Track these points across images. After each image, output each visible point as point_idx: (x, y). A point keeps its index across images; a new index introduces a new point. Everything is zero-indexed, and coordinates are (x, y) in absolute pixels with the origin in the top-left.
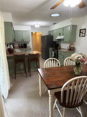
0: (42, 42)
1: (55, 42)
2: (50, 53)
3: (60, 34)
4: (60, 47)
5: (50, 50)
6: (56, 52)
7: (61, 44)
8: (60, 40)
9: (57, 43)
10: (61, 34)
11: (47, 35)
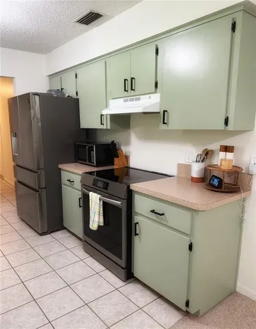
0: (14, 133)
1: (90, 132)
2: (71, 195)
3: (130, 85)
4: (127, 158)
5: (65, 176)
6: (118, 198)
7: (128, 143)
8: (122, 121)
9: (107, 139)
10: (137, 85)
11: (45, 92)
